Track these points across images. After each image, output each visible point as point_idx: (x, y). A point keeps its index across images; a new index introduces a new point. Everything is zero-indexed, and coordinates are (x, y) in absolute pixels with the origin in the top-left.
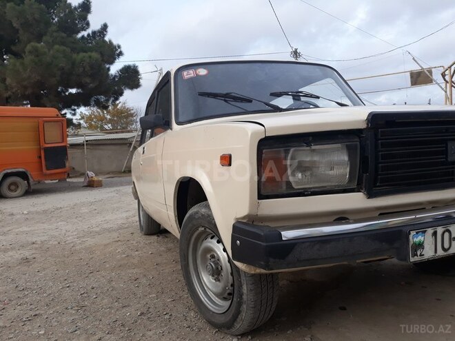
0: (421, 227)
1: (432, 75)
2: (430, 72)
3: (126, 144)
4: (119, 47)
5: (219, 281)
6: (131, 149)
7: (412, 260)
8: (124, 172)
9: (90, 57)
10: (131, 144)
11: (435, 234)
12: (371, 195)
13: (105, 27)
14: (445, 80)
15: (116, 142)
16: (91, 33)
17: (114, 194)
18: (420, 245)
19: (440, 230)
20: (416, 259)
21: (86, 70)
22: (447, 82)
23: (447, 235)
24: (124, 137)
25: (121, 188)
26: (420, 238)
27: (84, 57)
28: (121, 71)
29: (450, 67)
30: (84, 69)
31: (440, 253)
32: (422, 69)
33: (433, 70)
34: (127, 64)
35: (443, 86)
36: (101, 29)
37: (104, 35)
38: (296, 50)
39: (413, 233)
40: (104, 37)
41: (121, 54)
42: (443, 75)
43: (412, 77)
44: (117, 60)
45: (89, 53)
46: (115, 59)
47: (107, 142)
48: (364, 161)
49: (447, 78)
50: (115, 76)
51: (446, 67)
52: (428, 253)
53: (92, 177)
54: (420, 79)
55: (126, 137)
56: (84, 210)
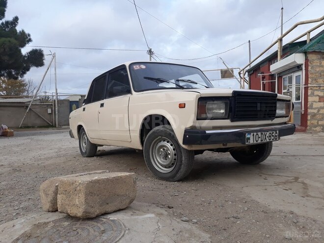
0: (249, 132)
1: (233, 73)
2: (233, 71)
3: (23, 107)
4: (29, 35)
5: (166, 160)
6: (27, 111)
7: (246, 143)
8: (21, 127)
9: (10, 41)
10: (27, 107)
11: (253, 135)
12: (232, 121)
13: (16, 19)
14: (240, 76)
15: (15, 105)
16: (4, 22)
17: (29, 141)
18: (249, 139)
19: (255, 134)
20: (248, 143)
21: (6, 50)
22: (241, 78)
23: (257, 136)
24: (22, 101)
25: (33, 137)
26: (249, 136)
27: (5, 41)
28: (30, 53)
29: (244, 69)
30: (5, 50)
31: (255, 142)
32: (228, 68)
33: (234, 70)
34: (35, 48)
35: (239, 79)
36: (13, 20)
37: (16, 25)
38: (151, 49)
39: (247, 134)
40: (15, 26)
41: (30, 40)
42: (240, 74)
43: (222, 73)
44: (27, 45)
45: (9, 39)
46: (26, 44)
47: (7, 104)
48: (231, 108)
49: (242, 75)
50: (25, 56)
51: (241, 69)
52: (251, 141)
53: (6, 129)
54: (226, 75)
55: (23, 101)
56: (15, 149)
